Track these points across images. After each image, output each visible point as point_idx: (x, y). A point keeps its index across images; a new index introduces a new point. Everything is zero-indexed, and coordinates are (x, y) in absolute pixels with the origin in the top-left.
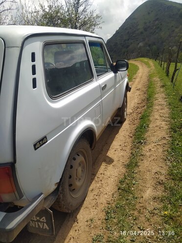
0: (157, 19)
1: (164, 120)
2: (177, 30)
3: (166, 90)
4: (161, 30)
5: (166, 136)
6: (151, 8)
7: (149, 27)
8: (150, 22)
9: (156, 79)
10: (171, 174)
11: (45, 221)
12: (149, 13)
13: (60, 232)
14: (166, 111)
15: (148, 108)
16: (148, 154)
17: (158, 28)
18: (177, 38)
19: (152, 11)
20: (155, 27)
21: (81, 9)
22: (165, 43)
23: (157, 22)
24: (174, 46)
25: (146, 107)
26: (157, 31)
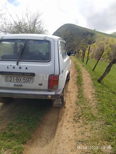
0: (71, 34)
1: (88, 77)
2: (82, 41)
3: (85, 67)
4: (73, 40)
5: (91, 82)
6: (68, 28)
7: (67, 38)
8: (67, 35)
9: (78, 63)
10: (96, 91)
11: (61, 100)
12: (67, 31)
13: (60, 111)
14: (88, 74)
16: (86, 87)
17: (72, 39)
18: (82, 45)
19: (68, 30)
20: (70, 39)
21: (36, 25)
22: (76, 48)
23: (71, 36)
24: (80, 49)
25: (78, 74)
26: (71, 41)
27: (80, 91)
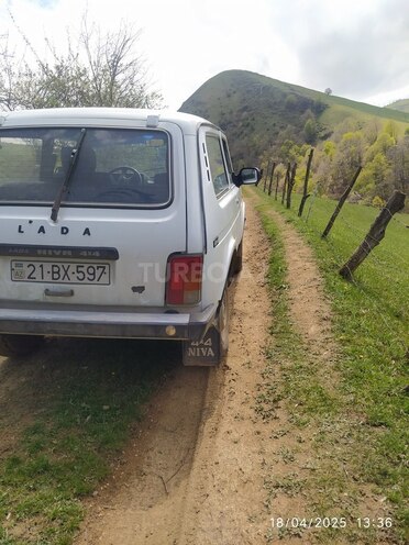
0: (245, 109)
1: (307, 261)
3: (296, 225)
4: (253, 129)
5: (317, 277)
6: (232, 85)
7: (230, 123)
8: (231, 112)
9: (271, 212)
10: (335, 309)
11: (210, 344)
12: (229, 96)
13: (210, 380)
15: (275, 249)
16: (299, 297)
17: (248, 125)
18: (283, 147)
19: (235, 93)
20: (240, 124)
21: (119, 77)
22: (261, 157)
23: (245, 113)
24: (278, 162)
25: (270, 249)
26: (245, 132)
27: (278, 311)
